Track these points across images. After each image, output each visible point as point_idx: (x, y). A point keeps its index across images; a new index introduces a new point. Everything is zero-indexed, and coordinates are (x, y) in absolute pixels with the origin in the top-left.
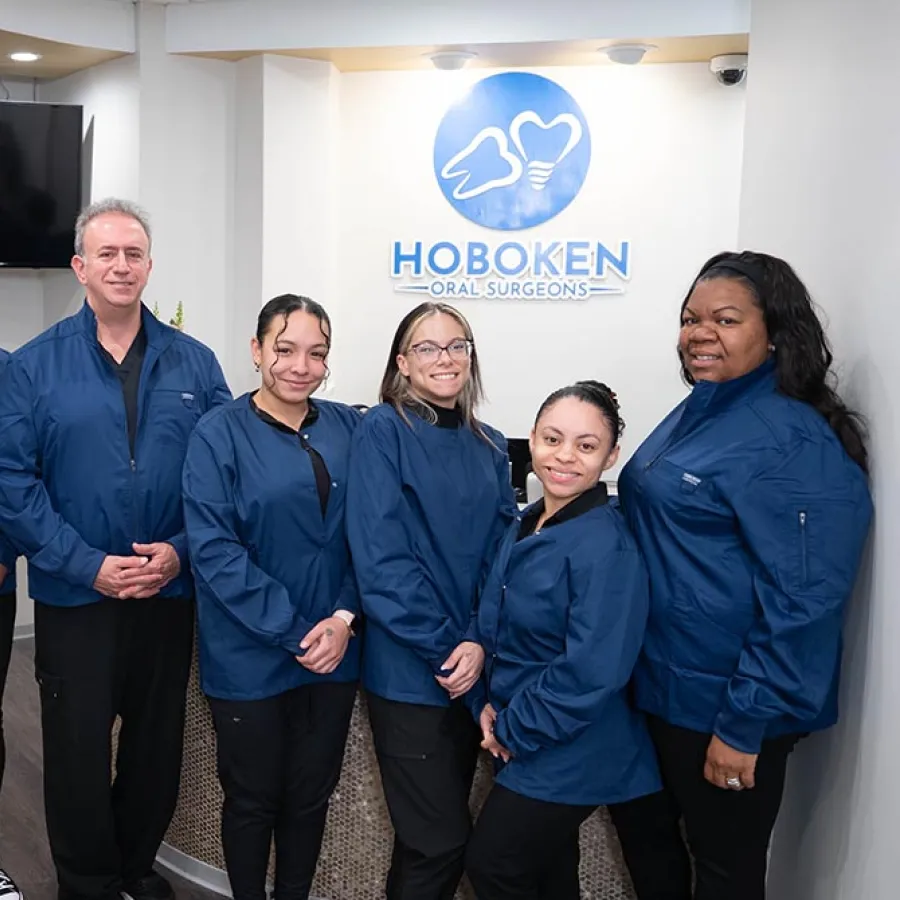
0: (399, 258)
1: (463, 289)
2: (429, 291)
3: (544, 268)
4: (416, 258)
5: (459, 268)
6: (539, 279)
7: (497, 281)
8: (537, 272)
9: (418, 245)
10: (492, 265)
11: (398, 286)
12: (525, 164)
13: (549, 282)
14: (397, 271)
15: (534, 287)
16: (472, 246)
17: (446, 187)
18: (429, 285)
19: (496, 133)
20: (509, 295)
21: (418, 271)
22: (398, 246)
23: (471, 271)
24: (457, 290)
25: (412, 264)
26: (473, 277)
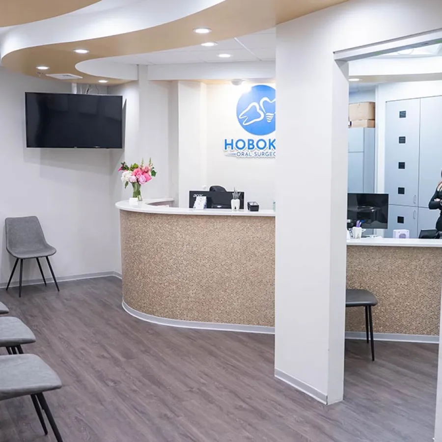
0: (226, 145)
1: (247, 154)
2: (236, 155)
3: (272, 147)
4: (232, 144)
5: (246, 147)
6: (270, 151)
7: (257, 151)
8: (270, 149)
9: (232, 140)
10: (256, 147)
11: (226, 153)
12: (265, 114)
13: (273, 152)
14: (226, 149)
15: (269, 153)
16: (249, 140)
17: (241, 121)
18: (236, 153)
19: (256, 104)
20: (261, 156)
21: (232, 149)
22: (226, 140)
23: (249, 148)
24: (245, 155)
25: (230, 146)
26: (250, 150)
